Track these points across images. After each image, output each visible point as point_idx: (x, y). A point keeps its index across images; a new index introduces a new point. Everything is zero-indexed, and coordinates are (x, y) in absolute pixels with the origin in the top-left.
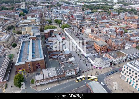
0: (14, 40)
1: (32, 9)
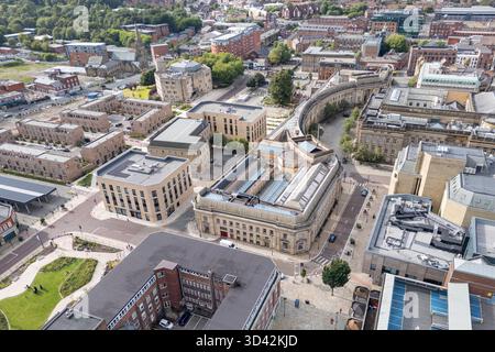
0: (336, 203)
1: (440, 16)
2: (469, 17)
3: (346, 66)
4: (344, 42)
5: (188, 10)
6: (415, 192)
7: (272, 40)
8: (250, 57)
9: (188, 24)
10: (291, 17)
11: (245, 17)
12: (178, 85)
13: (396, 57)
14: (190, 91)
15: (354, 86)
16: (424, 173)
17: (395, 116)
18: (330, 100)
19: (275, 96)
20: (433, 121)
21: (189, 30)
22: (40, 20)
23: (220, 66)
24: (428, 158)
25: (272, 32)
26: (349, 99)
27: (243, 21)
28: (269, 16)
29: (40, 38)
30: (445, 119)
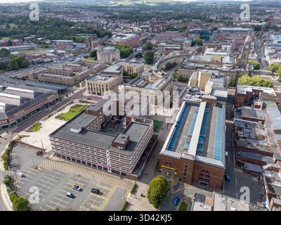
1: (219, 32)
2: (232, 32)
3: (176, 50)
4: (176, 42)
5: (105, 28)
6: (197, 85)
7: (144, 41)
8: (135, 47)
9: (106, 34)
10: (153, 31)
11: (131, 31)
12: (107, 56)
13: (197, 47)
14: (112, 59)
15: (179, 56)
16: (199, 79)
17: (192, 64)
18: (169, 61)
19: (147, 60)
20: (206, 66)
21: (107, 36)
22: (38, 31)
23: (123, 49)
24: (200, 73)
25: (144, 38)
26: (177, 61)
27: (130, 33)
28: (143, 31)
29: (40, 39)
30: (210, 65)
